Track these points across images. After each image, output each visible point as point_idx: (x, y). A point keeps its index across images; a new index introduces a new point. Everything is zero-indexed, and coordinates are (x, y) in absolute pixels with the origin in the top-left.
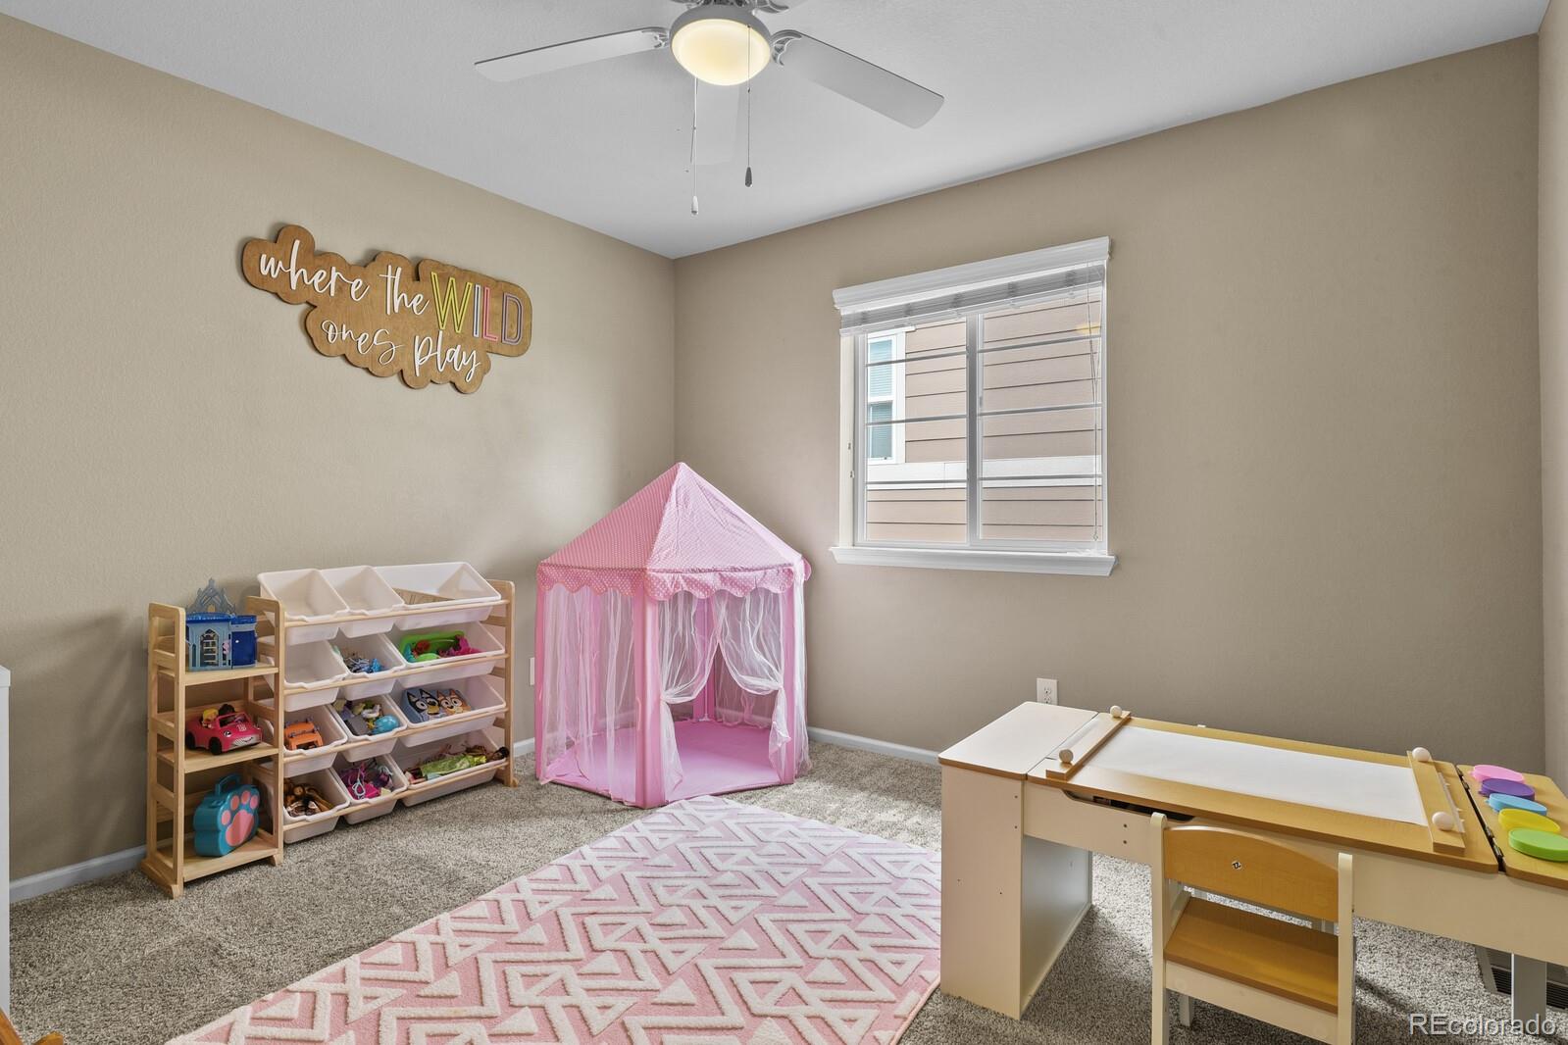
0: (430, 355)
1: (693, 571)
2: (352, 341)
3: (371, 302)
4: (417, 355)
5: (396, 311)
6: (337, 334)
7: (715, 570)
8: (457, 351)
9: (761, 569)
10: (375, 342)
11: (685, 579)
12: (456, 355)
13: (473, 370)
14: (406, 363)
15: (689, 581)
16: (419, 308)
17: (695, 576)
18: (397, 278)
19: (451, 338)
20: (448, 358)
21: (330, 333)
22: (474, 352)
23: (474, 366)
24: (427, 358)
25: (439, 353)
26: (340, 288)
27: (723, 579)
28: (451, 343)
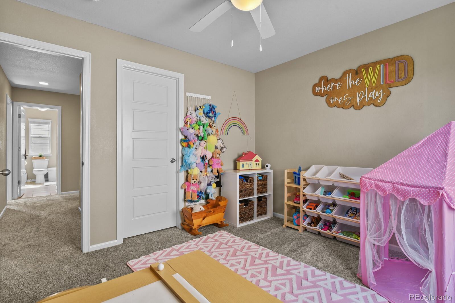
0: (363, 97)
1: (381, 181)
2: (337, 101)
3: (343, 88)
4: (358, 99)
5: (350, 87)
6: (334, 100)
7: (391, 183)
8: (374, 93)
9: (419, 187)
10: (344, 99)
11: (376, 184)
12: (373, 94)
13: (381, 97)
14: (354, 102)
15: (377, 186)
16: (358, 83)
17: (380, 183)
18: (350, 77)
19: (371, 89)
20: (370, 96)
21: (332, 101)
22: (382, 90)
23: (382, 95)
24: (362, 99)
25: (366, 95)
26: (334, 87)
27: (394, 188)
28: (371, 90)
